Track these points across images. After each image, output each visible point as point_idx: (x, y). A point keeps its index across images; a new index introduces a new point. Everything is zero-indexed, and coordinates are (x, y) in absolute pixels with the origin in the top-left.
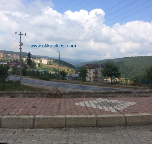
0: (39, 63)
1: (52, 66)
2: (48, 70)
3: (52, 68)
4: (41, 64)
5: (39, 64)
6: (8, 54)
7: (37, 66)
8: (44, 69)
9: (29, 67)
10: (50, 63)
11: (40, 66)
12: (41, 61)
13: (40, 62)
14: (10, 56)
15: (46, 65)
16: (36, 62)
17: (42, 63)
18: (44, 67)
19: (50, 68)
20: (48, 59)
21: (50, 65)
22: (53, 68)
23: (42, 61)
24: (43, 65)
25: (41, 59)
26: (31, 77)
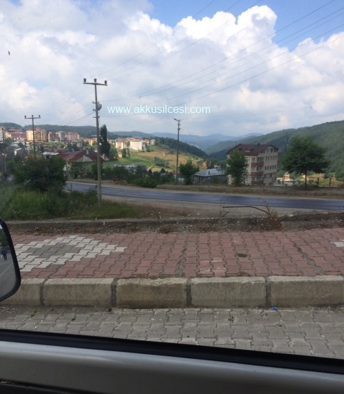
0: (124, 149)
1: (152, 155)
2: (144, 164)
3: (154, 160)
4: (129, 151)
5: (124, 152)
6: (56, 131)
7: (120, 156)
8: (135, 161)
9: (107, 159)
10: (148, 149)
11: (127, 156)
12: (128, 144)
13: (126, 147)
14: (60, 135)
15: (140, 151)
16: (117, 147)
17: (130, 148)
18: (136, 157)
19: (148, 158)
20: (144, 139)
21: (148, 151)
22: (155, 158)
23: (131, 143)
24: (132, 152)
25: (128, 139)
26: (115, 180)
